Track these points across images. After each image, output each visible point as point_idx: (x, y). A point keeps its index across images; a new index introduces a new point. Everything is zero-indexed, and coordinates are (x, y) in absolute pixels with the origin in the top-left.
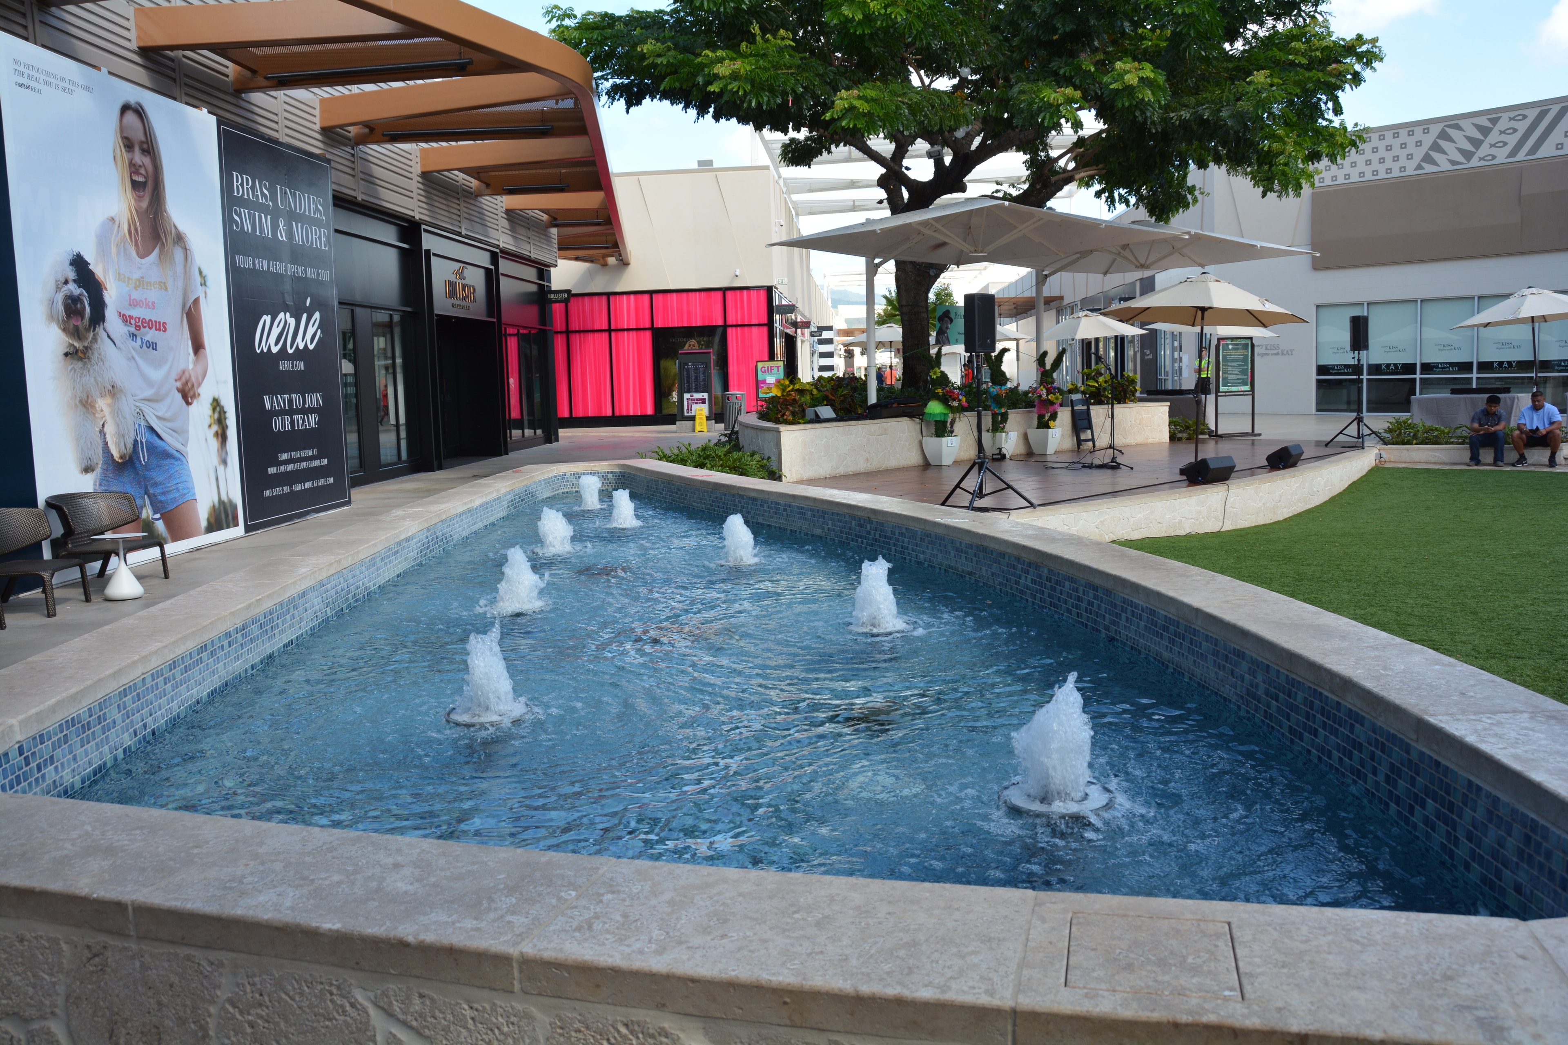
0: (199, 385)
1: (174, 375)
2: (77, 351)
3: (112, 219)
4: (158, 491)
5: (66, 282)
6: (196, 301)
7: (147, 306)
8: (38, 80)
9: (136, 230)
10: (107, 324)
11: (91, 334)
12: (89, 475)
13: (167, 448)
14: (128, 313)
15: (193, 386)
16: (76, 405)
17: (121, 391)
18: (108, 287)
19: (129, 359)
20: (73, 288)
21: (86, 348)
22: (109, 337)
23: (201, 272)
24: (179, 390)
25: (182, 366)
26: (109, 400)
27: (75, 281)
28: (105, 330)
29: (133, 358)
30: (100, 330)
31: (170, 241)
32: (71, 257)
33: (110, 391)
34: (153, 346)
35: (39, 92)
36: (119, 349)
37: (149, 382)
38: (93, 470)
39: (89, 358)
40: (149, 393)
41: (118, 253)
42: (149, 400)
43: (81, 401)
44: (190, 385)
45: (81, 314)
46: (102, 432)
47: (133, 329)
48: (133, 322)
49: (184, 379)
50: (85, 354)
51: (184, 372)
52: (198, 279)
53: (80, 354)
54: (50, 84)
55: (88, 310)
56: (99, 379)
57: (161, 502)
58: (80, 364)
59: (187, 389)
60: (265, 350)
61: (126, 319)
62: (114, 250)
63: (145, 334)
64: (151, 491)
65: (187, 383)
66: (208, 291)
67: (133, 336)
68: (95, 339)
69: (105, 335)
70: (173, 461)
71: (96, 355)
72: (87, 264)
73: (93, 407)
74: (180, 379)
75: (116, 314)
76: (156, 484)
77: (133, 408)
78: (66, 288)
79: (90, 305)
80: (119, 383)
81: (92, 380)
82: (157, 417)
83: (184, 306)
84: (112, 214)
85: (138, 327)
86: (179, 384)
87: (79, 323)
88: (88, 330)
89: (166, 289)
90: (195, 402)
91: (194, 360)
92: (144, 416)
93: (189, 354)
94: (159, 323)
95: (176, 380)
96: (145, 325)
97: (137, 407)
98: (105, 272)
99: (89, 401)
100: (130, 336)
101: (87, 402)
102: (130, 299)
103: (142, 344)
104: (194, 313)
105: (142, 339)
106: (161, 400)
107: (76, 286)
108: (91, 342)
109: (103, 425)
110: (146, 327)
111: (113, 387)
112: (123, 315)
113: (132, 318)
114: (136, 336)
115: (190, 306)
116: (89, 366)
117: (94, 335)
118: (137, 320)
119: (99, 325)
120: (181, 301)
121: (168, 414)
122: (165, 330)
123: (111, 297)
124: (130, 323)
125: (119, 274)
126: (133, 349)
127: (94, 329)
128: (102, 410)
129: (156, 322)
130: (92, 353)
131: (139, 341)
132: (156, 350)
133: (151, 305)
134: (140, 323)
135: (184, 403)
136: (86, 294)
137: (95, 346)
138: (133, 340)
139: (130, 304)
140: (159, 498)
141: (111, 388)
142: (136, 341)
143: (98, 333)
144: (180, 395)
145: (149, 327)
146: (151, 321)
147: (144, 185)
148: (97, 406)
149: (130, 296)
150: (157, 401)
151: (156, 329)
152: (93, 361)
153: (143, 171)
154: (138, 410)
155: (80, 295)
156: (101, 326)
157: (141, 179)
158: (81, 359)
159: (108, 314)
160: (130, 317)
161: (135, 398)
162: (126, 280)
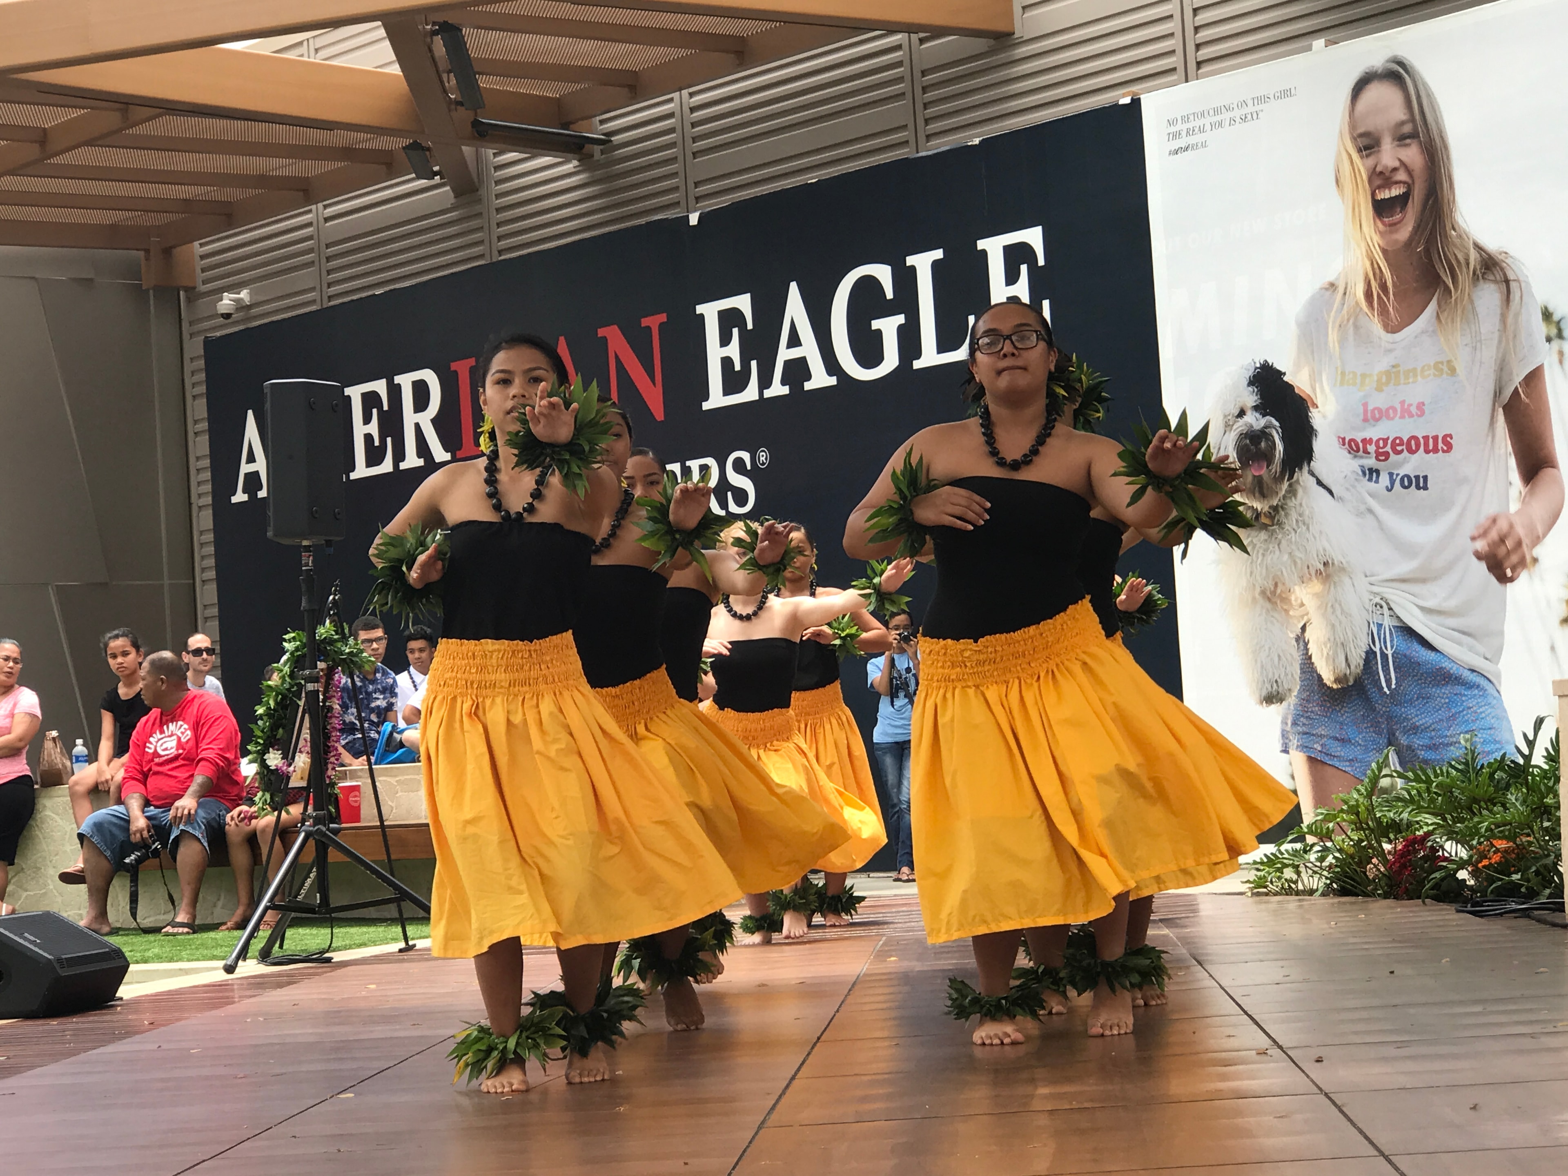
0: (1537, 540)
1: (1469, 527)
2: (1258, 516)
3: (1332, 286)
4: (1418, 742)
5: (1242, 413)
6: (1534, 378)
7: (1406, 412)
8: (1202, 130)
9: (1383, 287)
10: (1317, 464)
11: (1285, 485)
12: (1274, 707)
13: (1446, 664)
14: (1359, 436)
15: (1519, 544)
16: (1254, 599)
17: (1342, 569)
18: (1319, 401)
19: (1359, 514)
20: (1255, 421)
21: (1275, 509)
22: (1320, 483)
23: (1547, 315)
24: (1479, 556)
25: (1490, 509)
26: (1316, 586)
27: (1256, 408)
28: (1312, 473)
29: (1370, 511)
30: (1304, 477)
31: (1464, 278)
32: (1251, 373)
33: (1319, 573)
34: (1420, 483)
35: (1204, 145)
36: (1341, 499)
37: (1405, 549)
38: (1281, 701)
39: (1280, 524)
40: (1404, 568)
41: (1342, 341)
42: (1403, 581)
43: (1263, 593)
44: (1509, 544)
45: (1267, 457)
46: (1301, 639)
47: (1370, 462)
48: (1372, 448)
49: (1494, 535)
50: (1272, 518)
51: (1494, 521)
52: (1541, 329)
53: (1264, 520)
54: (1220, 124)
55: (1280, 447)
56: (1298, 554)
58: (1263, 535)
59: (1502, 551)
61: (1354, 447)
62: (1333, 336)
63: (1400, 465)
64: (1403, 740)
65: (1502, 540)
67: (1372, 473)
68: (1292, 491)
70: (1458, 689)
71: (1294, 516)
72: (1280, 374)
73: (1285, 600)
74: (1484, 534)
75: (1336, 443)
76: (1415, 730)
77: (1366, 597)
78: (1241, 422)
79: (1283, 439)
80: (1337, 557)
81: (1286, 557)
82: (1423, 609)
83: (1498, 393)
84: (1331, 278)
85: (1382, 456)
86: (1481, 545)
87: (1263, 472)
88: (1279, 479)
89: (1453, 371)
90: (1523, 577)
91: (1523, 494)
92: (1390, 609)
93: (1510, 483)
94: (1435, 438)
95: (1473, 539)
96: (1399, 448)
97: (1376, 594)
98: (1314, 378)
99: (1279, 591)
100: (1364, 474)
101: (1274, 593)
102: (1365, 411)
103: (1392, 483)
104: (1527, 401)
105: (1391, 475)
106: (1435, 579)
107: (1258, 415)
108: (1284, 497)
109: (1304, 628)
110: (1402, 451)
111: (1325, 564)
112: (1351, 440)
113: (1370, 441)
114: (1378, 472)
115: (1516, 389)
116: (1280, 536)
117: (1290, 485)
118: (1381, 444)
119: (1301, 469)
120: (1490, 387)
121: (1451, 604)
122: (1449, 447)
123: (1324, 417)
124: (1366, 452)
125: (1343, 374)
126: (1371, 495)
127: (1291, 477)
128: (1302, 605)
129: (1426, 438)
130: (1287, 515)
131: (1384, 479)
132: (1425, 488)
133: (1413, 410)
134: (1388, 448)
135: (1493, 579)
136: (1277, 424)
137: (1292, 503)
138: (1370, 480)
139: (1365, 420)
140: (1422, 754)
141: (1321, 567)
142: (1377, 482)
143: (1298, 481)
144: (1483, 566)
145: (1412, 452)
146: (1414, 438)
147: (1403, 200)
148: (1293, 598)
149: (1365, 405)
150: (1423, 581)
151: (1427, 451)
152: (1287, 527)
153: (1402, 176)
154: (1377, 600)
155: (1266, 427)
156: (1306, 468)
157: (1396, 191)
158: (1265, 527)
159: (1318, 445)
160: (1364, 441)
161: (1372, 579)
162: (1358, 381)
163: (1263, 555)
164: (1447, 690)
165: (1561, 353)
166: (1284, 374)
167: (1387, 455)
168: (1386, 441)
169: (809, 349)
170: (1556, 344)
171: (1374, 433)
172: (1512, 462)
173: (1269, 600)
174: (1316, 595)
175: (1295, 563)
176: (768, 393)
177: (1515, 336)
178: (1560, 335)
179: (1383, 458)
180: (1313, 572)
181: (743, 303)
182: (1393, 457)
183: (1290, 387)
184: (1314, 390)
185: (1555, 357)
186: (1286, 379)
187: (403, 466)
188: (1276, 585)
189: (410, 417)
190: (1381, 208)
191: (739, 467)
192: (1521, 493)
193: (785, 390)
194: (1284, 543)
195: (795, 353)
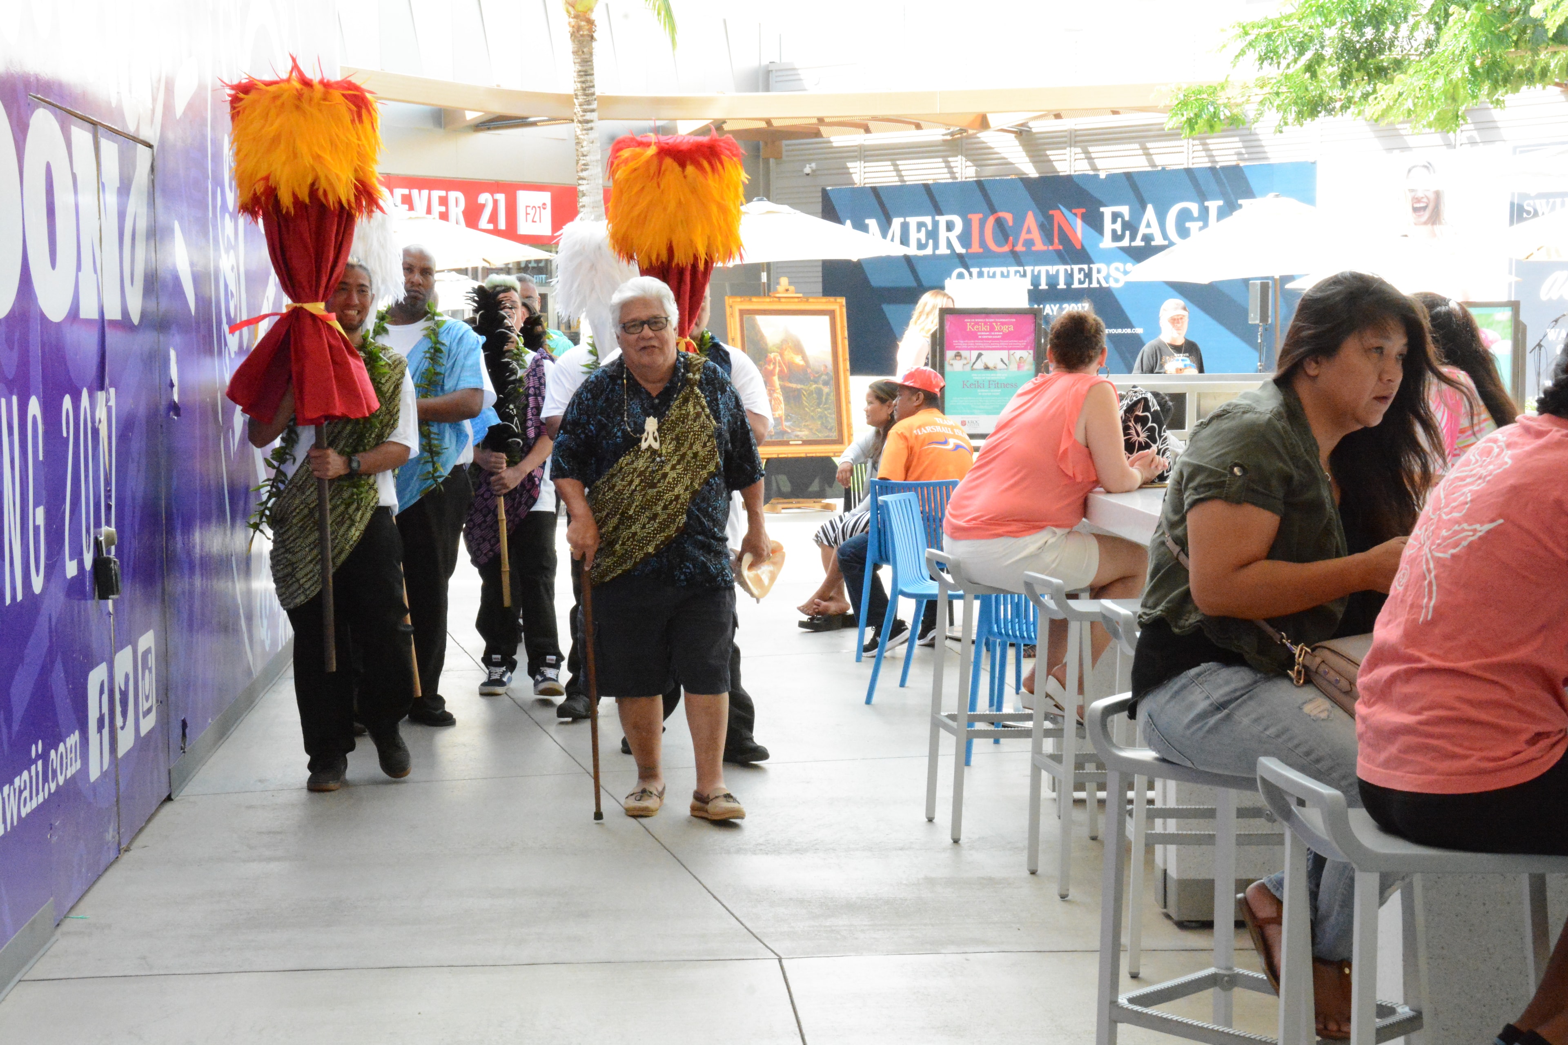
147: (1425, 208)
153: (1425, 200)
157: (1422, 205)
169: (1155, 230)
176: (1133, 244)
181: (1125, 210)
187: (937, 252)
189: (943, 233)
190: (1415, 210)
191: (1117, 269)
193: (1143, 244)
195: (1148, 231)
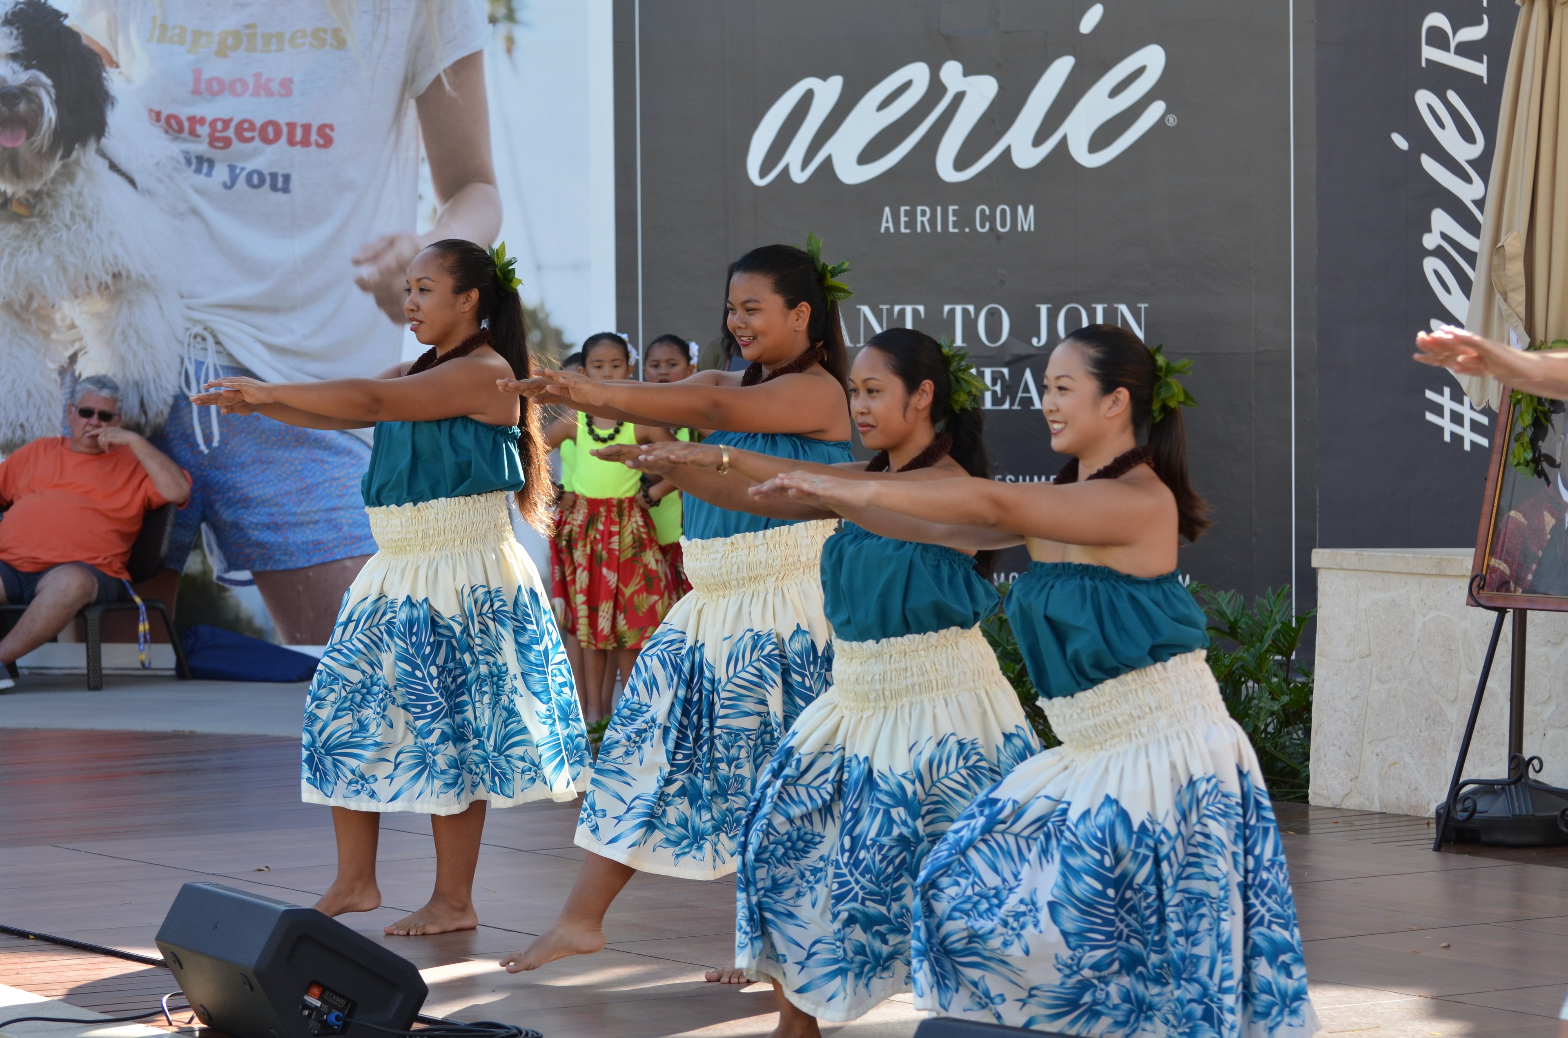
1: (352, 247)
2: (7, 203)
4: (250, 518)
6: (467, 66)
7: (262, 88)
10: (112, 142)
11: (56, 165)
14: (184, 113)
17: (143, 285)
18: (122, 57)
19: (177, 215)
22: (114, 167)
24: (364, 285)
26: (99, 304)
28: (102, 153)
29: (195, 212)
30: (88, 157)
32: (9, 9)
34: (279, 183)
36: (148, 192)
37: (247, 267)
39: (44, 217)
40: (245, 291)
43: (8, 306)
45: (29, 124)
47: (201, 148)
48: (204, 130)
49: (389, 260)
51: (391, 242)
53: (15, 208)
55: (50, 113)
56: (70, 259)
57: (260, 545)
58: (13, 229)
60: (799, 176)
61: (175, 126)
63: (247, 156)
66: (520, 33)
67: (203, 164)
68: (67, 174)
69: (101, 165)
70: (320, 454)
71: (67, 207)
72: (59, 16)
74: (375, 258)
75: (145, 117)
77: (181, 324)
79: (58, 103)
81: (49, 262)
82: (270, 347)
83: (409, 81)
85: (218, 141)
86: (367, 272)
87: (18, 143)
88: (46, 156)
89: (341, 43)
91: (440, 211)
92: (218, 343)
93: (420, 197)
94: (307, 128)
95: (357, 263)
96: (248, 135)
97: (196, 322)
98: (114, 27)
99: (34, 305)
100: (189, 162)
101: (26, 307)
102: (197, 80)
103: (234, 179)
104: (454, 94)
105: (232, 168)
106: (292, 309)
107: (16, 66)
108: (53, 181)
109: (73, 359)
110: (252, 139)
111: (116, 276)
112: (169, 117)
113: (202, 121)
114: (211, 163)
115: (438, 79)
116: (42, 232)
117: (64, 166)
118: (219, 125)
119: (84, 144)
120: (397, 69)
121: (317, 343)
122: (327, 141)
123: (129, 80)
124: (193, 133)
125: (164, 27)
126: (198, 191)
127: (67, 154)
128: (73, 326)
129: (291, 126)
130: (56, 205)
131: (221, 173)
132: (286, 189)
133: (275, 87)
134: (230, 133)
135: (384, 318)
136: (48, 82)
137: (67, 189)
138: (198, 171)
139: (196, 92)
140: (256, 535)
141: (109, 279)
142: (209, 174)
143: (77, 162)
144: (369, 301)
145: (266, 140)
146: (275, 125)
148: (58, 316)
149: (197, 73)
150: (274, 310)
151: (291, 142)
152: (55, 221)
154: (198, 329)
155: (28, 84)
156: (92, 146)
158: (17, 218)
159: (115, 118)
160: (192, 120)
161: (192, 302)
162: (189, 38)
163: (12, 255)
164: (301, 454)
165: (510, 42)
166: (66, 16)
167: (227, 143)
168: (227, 123)
170: (502, 28)
171: (210, 110)
172: (426, 170)
173: (17, 315)
174: (98, 316)
175: (65, 270)
177: (441, 11)
178: (511, 17)
179: (221, 145)
180: (94, 285)
182: (237, 145)
183: (73, 36)
184: (114, 43)
185: (501, 45)
186: (67, 22)
188: (31, 297)
192: (435, 211)
194: (48, 243)
